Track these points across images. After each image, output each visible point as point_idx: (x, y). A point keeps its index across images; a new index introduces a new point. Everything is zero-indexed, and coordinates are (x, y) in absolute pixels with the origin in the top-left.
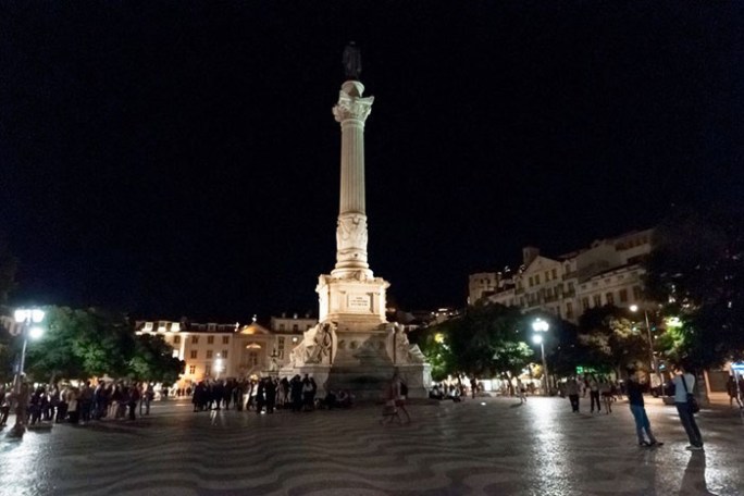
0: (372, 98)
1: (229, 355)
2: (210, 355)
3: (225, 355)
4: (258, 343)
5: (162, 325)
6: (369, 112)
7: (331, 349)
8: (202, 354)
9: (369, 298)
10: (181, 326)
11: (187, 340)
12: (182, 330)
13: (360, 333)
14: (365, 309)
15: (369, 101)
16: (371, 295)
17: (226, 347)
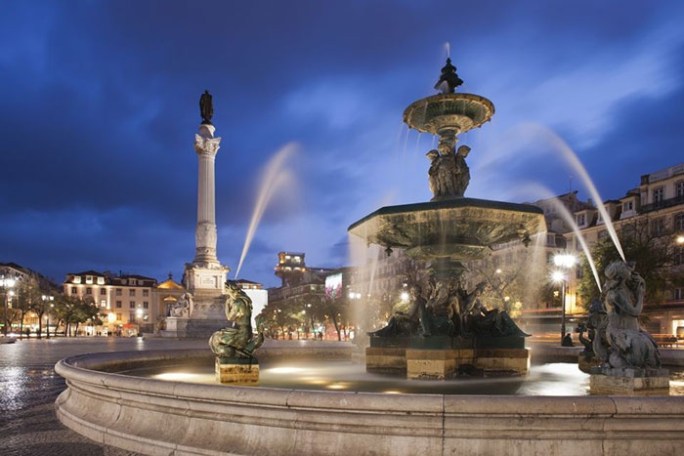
0: (220, 138)
1: (149, 306)
2: (133, 305)
3: (146, 305)
4: (174, 297)
5: (89, 279)
6: (218, 148)
7: (189, 309)
8: (126, 305)
9: (214, 279)
10: (105, 280)
11: (112, 292)
12: (107, 284)
13: (208, 299)
14: (211, 286)
15: (217, 141)
16: (216, 277)
17: (146, 299)
